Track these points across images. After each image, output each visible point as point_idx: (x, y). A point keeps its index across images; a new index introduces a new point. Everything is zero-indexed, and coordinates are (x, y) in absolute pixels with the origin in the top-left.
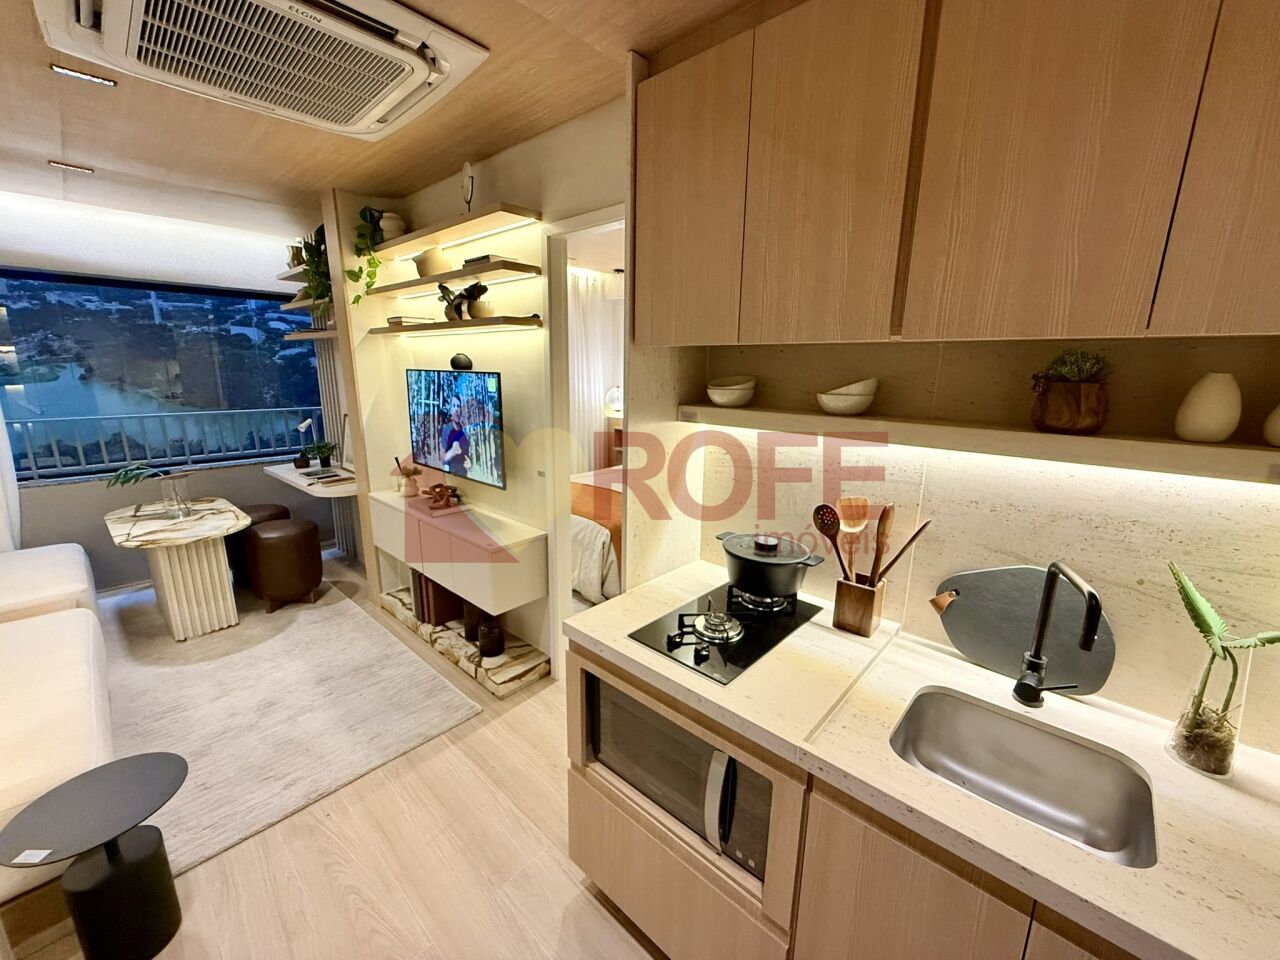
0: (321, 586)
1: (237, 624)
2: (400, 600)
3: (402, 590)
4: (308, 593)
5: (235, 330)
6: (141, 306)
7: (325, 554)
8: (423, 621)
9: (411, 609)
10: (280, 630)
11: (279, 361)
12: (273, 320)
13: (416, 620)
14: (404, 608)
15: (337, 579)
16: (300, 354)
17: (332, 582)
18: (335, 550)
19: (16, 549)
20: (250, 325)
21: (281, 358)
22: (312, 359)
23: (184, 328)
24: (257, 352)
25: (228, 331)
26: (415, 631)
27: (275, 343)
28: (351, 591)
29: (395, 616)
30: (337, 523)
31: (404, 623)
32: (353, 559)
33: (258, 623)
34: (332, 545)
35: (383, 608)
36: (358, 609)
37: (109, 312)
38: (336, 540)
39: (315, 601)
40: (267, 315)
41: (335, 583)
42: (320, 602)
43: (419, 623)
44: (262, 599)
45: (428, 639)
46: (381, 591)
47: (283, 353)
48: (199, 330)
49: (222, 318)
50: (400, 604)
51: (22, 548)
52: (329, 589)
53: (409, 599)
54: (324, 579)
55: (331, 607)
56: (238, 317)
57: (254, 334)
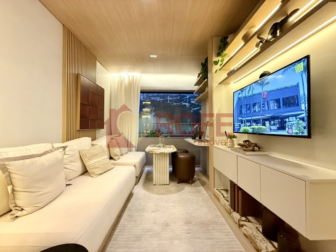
0: (194, 179)
1: (169, 184)
2: (222, 194)
3: (223, 190)
4: (189, 180)
5: (183, 104)
6: (166, 99)
7: (196, 169)
8: (234, 211)
9: (228, 201)
10: (179, 191)
11: (192, 112)
12: (192, 101)
13: (230, 208)
14: (224, 199)
15: (199, 178)
16: (197, 110)
17: (198, 179)
18: (200, 168)
19: (136, 151)
20: (186, 102)
21: (193, 111)
22: (200, 111)
23: (173, 104)
24: (187, 109)
25: (182, 104)
26: (230, 213)
27: (192, 107)
28: (203, 184)
29: (220, 202)
30: (201, 159)
31: (224, 206)
32: (205, 172)
33: (174, 186)
34: (200, 167)
35: (214, 195)
36: (205, 192)
37: (160, 101)
38: (201, 165)
39: (191, 184)
40: (191, 100)
41: (199, 179)
42: (193, 185)
43: (232, 210)
44: (176, 178)
45: (237, 221)
46: (214, 187)
47: (193, 109)
48: (176, 104)
49: (181, 100)
50: (222, 196)
51: (137, 151)
52: (196, 181)
53: (228, 195)
54: (195, 177)
55: (196, 188)
56: (184, 100)
57: (187, 104)
